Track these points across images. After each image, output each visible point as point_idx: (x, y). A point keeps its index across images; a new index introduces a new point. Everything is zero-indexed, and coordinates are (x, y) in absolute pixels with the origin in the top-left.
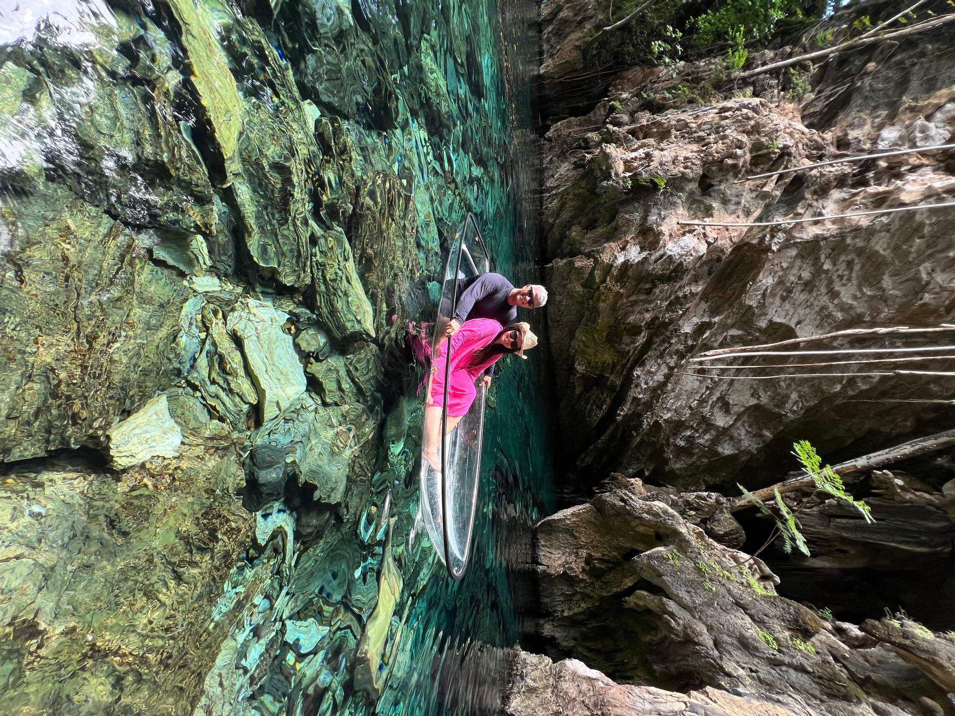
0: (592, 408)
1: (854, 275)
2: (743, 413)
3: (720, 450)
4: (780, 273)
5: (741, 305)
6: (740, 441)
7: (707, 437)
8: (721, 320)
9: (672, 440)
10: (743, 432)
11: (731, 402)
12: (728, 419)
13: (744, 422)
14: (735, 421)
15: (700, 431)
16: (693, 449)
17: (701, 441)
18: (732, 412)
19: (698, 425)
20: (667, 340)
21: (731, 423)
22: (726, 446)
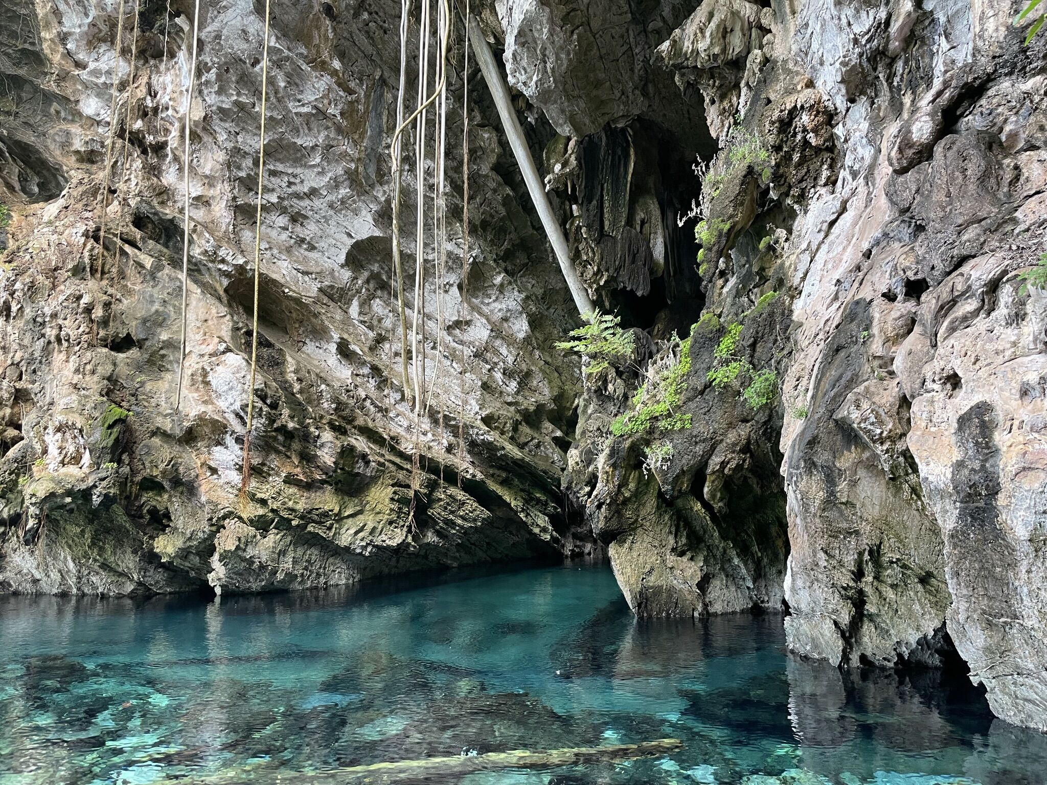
0: (462, 517)
1: (290, 171)
2: (469, 303)
3: (521, 335)
4: (275, 251)
5: (317, 301)
6: (508, 310)
7: (504, 351)
8: (337, 328)
9: (510, 399)
10: (497, 305)
11: (455, 318)
12: (479, 324)
13: (482, 303)
14: (480, 313)
15: (495, 360)
16: (521, 371)
17: (510, 359)
18: (468, 318)
19: (487, 362)
20: (361, 404)
21: (484, 321)
22: (516, 328)
